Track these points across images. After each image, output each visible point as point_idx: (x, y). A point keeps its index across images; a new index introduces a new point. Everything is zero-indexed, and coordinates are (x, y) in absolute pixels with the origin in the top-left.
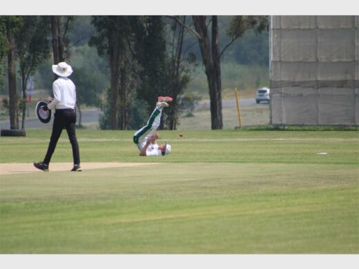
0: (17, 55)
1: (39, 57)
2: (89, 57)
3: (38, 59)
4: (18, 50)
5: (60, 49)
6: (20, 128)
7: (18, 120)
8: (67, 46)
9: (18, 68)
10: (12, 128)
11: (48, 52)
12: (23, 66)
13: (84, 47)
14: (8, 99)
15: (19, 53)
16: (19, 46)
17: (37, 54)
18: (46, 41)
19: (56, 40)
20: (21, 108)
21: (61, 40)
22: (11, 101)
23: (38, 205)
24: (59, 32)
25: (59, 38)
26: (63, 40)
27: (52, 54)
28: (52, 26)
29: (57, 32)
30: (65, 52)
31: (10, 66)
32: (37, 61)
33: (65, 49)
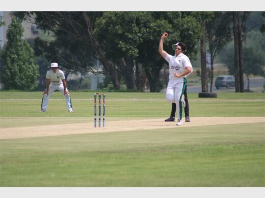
0: (207, 38)
1: (223, 40)
2: (254, 39)
3: (223, 41)
4: (208, 35)
5: (239, 34)
6: (209, 92)
7: (207, 85)
8: (244, 32)
9: (208, 48)
10: (203, 91)
11: (230, 36)
12: (211, 47)
13: (251, 32)
14: (200, 70)
15: (209, 37)
16: (209, 32)
17: (222, 38)
18: (229, 29)
19: (236, 27)
20: (209, 77)
21: (240, 27)
22: (202, 72)
23: (243, 148)
24: (238, 21)
25: (238, 26)
26: (242, 27)
27: (233, 37)
28: (233, 17)
29: (237, 21)
30: (243, 36)
31: (202, 46)
32: (222, 42)
33: (243, 33)
